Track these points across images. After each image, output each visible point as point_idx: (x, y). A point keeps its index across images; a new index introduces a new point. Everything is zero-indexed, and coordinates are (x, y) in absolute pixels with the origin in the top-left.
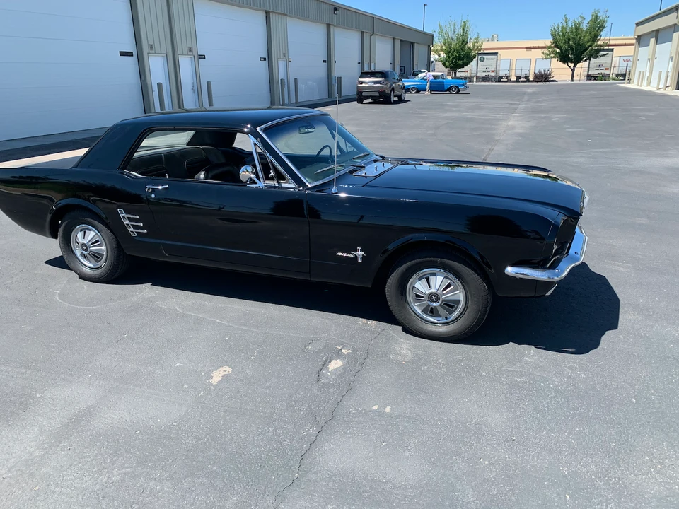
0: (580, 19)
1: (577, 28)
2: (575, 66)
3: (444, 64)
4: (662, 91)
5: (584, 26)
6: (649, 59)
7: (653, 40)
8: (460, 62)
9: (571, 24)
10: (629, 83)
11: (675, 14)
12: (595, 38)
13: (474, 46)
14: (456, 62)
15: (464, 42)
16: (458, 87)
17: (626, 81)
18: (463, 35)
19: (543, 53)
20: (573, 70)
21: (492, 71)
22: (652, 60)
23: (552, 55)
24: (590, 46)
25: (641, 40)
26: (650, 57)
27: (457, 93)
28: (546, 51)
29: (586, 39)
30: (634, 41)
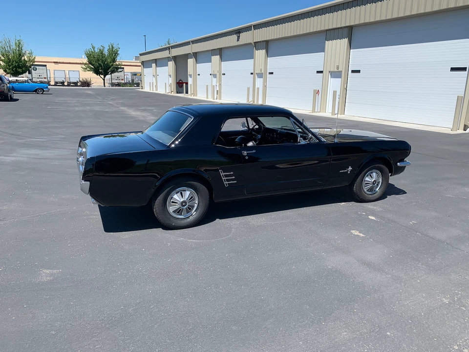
0: (102, 48)
1: (102, 53)
2: (105, 77)
3: (5, 71)
4: (170, 94)
5: (106, 52)
6: (154, 76)
7: (154, 65)
8: (20, 70)
9: (96, 50)
10: (142, 89)
11: (168, 51)
12: (114, 60)
13: (30, 59)
14: (16, 70)
15: (20, 55)
16: (43, 89)
17: (140, 87)
18: (19, 50)
19: (82, 67)
20: (104, 80)
21: (45, 78)
22: (155, 76)
23: (88, 69)
24: (112, 65)
25: (145, 64)
26: (155, 74)
27: (42, 94)
28: (84, 66)
29: (109, 60)
30: (140, 64)
